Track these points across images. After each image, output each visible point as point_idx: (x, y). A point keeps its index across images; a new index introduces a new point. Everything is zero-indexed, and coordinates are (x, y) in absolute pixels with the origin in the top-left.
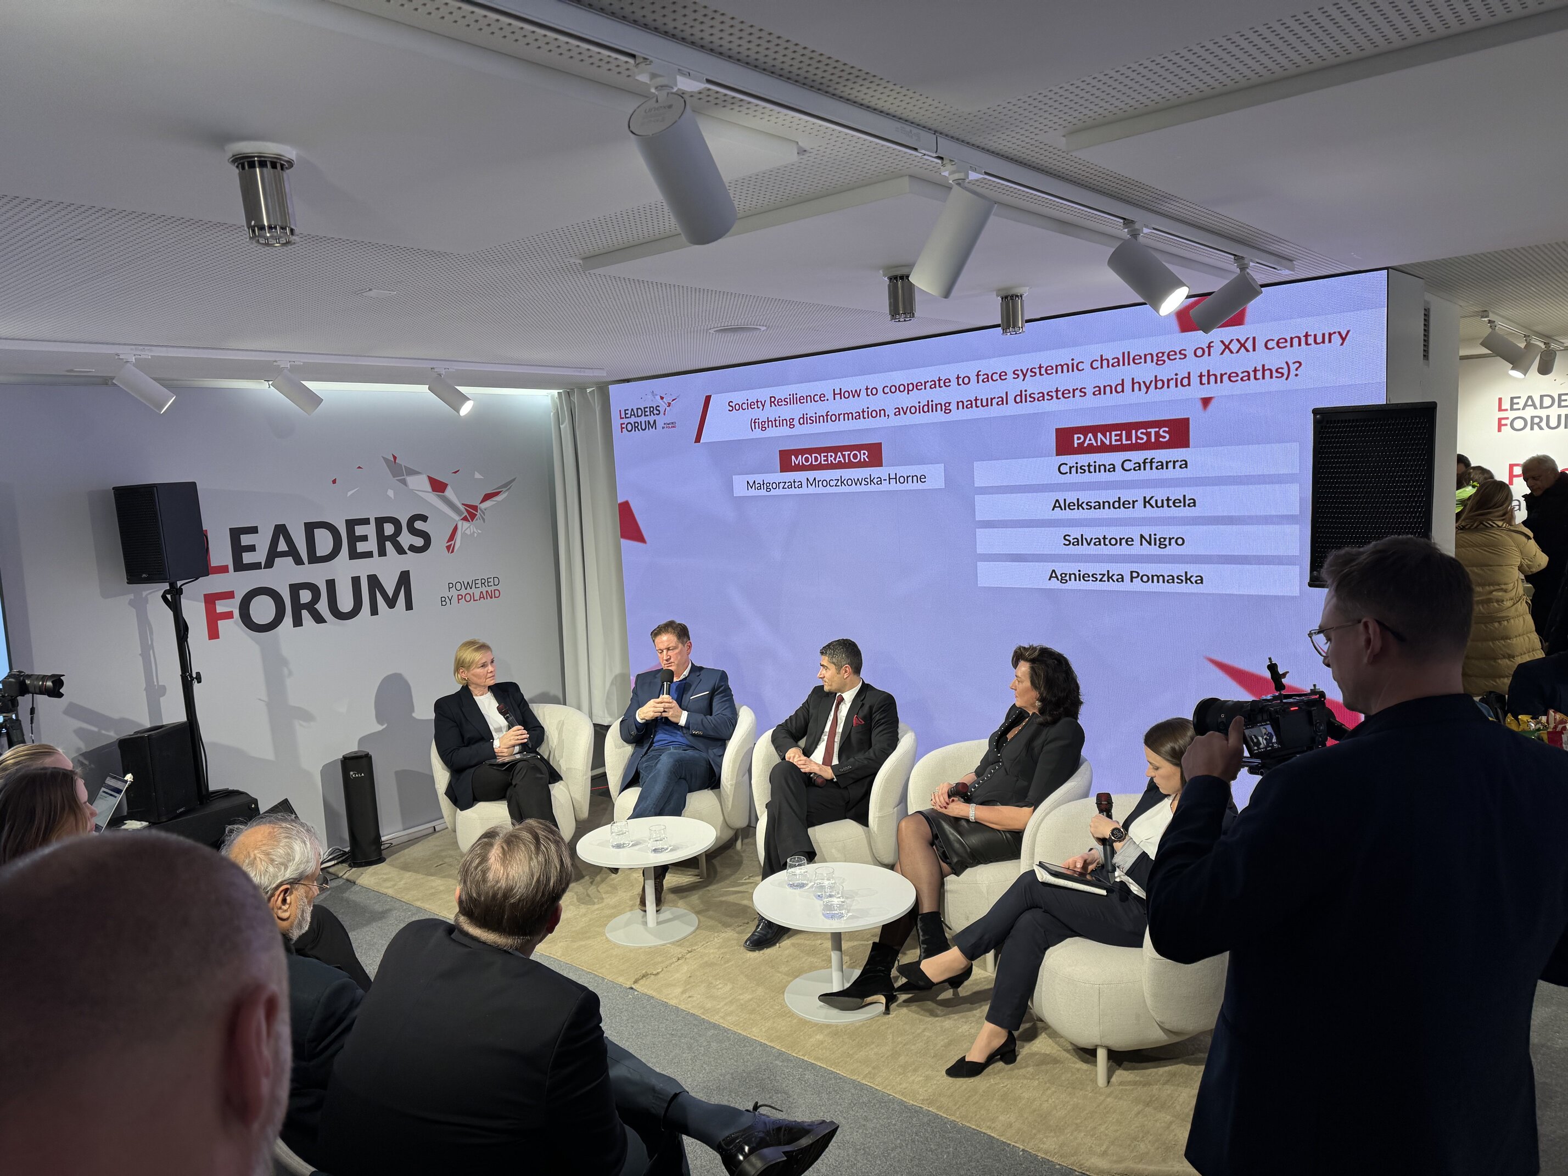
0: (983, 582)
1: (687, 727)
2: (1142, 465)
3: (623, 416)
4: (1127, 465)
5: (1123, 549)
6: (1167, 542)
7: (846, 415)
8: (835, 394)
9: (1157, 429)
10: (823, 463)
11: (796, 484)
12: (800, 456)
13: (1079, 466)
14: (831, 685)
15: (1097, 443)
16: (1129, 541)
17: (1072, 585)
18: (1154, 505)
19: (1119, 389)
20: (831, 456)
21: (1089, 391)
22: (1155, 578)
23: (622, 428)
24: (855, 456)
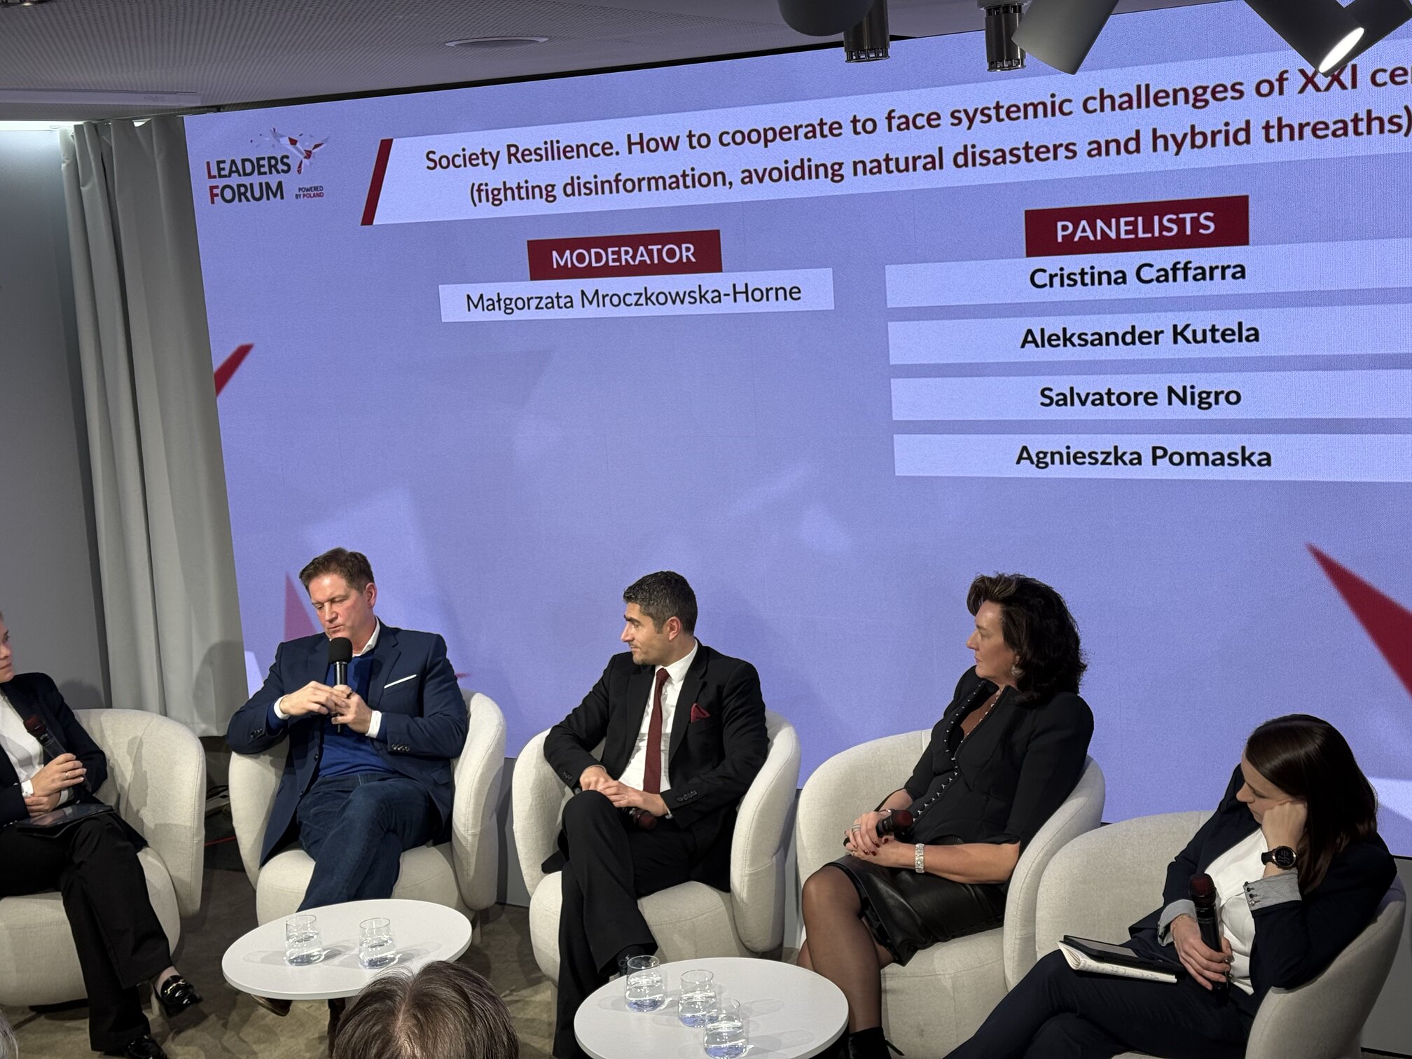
0: (903, 468)
1: (383, 737)
2: (1171, 273)
3: (214, 172)
4: (1147, 274)
5: (1141, 411)
6: (1212, 399)
7: (653, 182)
8: (630, 144)
9: (1195, 215)
10: (611, 264)
11: (562, 302)
12: (568, 253)
13: (1066, 273)
14: (646, 653)
15: (1095, 234)
16: (1150, 398)
17: (1057, 471)
18: (1191, 339)
19: (1132, 145)
20: (627, 253)
21: (1082, 149)
22: (1193, 458)
23: (213, 196)
24: (671, 254)
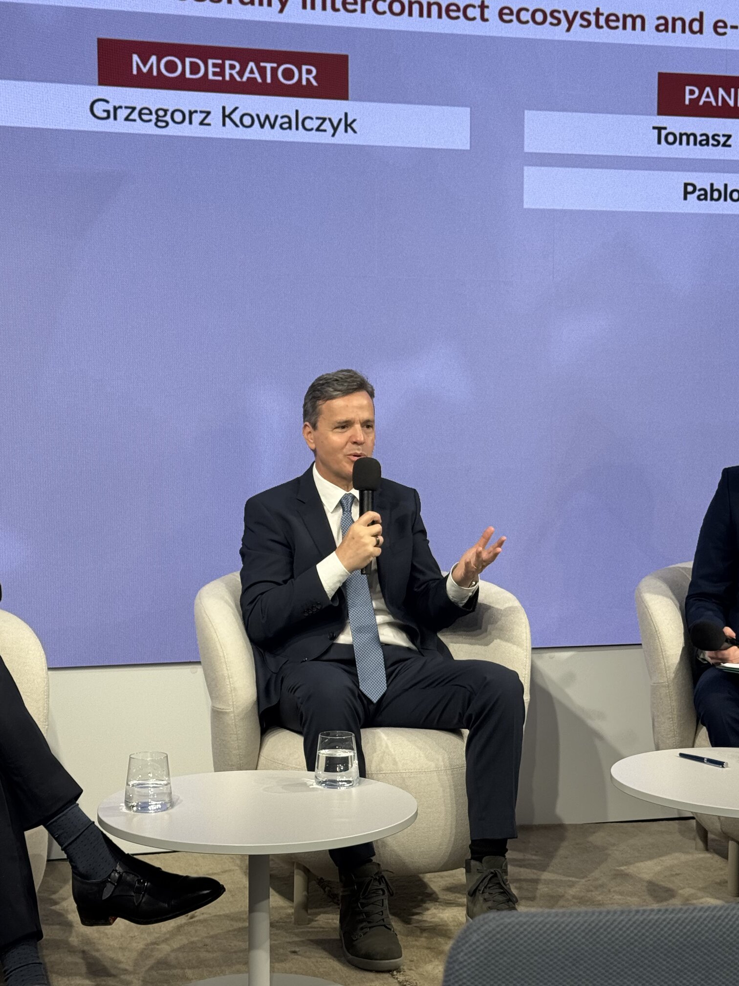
12: (153, 59)
20: (232, 67)
